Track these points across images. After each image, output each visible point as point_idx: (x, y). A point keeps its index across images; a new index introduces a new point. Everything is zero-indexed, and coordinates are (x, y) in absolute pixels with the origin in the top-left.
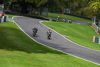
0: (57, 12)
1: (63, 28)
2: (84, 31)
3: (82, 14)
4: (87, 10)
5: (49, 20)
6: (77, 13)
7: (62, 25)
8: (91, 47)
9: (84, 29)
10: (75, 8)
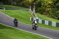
0: (8, 4)
1: (12, 13)
2: (24, 14)
3: (23, 4)
4: (26, 2)
5: (3, 9)
6: (20, 4)
7: (11, 12)
8: (29, 23)
9: (25, 14)
10: (18, 1)
